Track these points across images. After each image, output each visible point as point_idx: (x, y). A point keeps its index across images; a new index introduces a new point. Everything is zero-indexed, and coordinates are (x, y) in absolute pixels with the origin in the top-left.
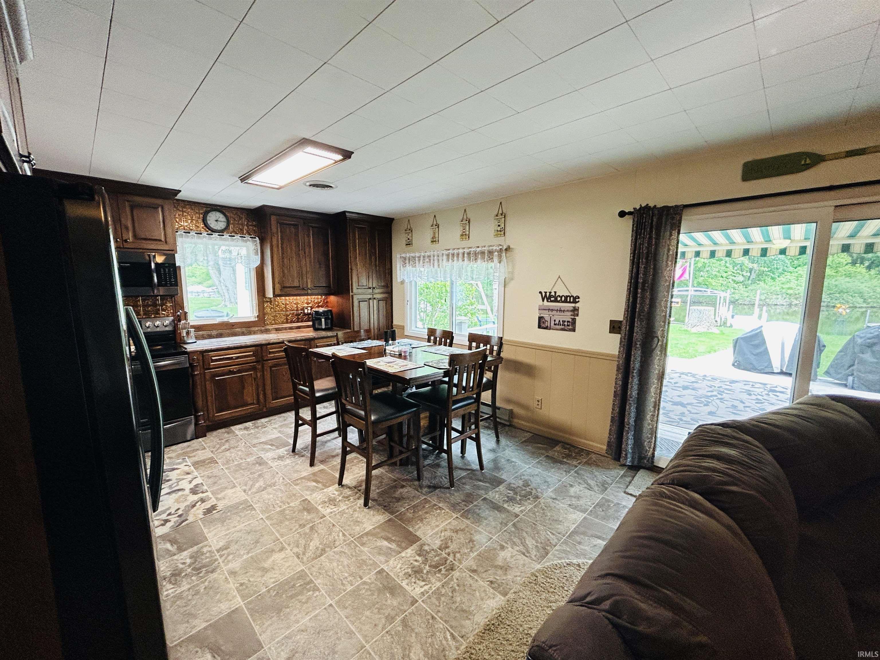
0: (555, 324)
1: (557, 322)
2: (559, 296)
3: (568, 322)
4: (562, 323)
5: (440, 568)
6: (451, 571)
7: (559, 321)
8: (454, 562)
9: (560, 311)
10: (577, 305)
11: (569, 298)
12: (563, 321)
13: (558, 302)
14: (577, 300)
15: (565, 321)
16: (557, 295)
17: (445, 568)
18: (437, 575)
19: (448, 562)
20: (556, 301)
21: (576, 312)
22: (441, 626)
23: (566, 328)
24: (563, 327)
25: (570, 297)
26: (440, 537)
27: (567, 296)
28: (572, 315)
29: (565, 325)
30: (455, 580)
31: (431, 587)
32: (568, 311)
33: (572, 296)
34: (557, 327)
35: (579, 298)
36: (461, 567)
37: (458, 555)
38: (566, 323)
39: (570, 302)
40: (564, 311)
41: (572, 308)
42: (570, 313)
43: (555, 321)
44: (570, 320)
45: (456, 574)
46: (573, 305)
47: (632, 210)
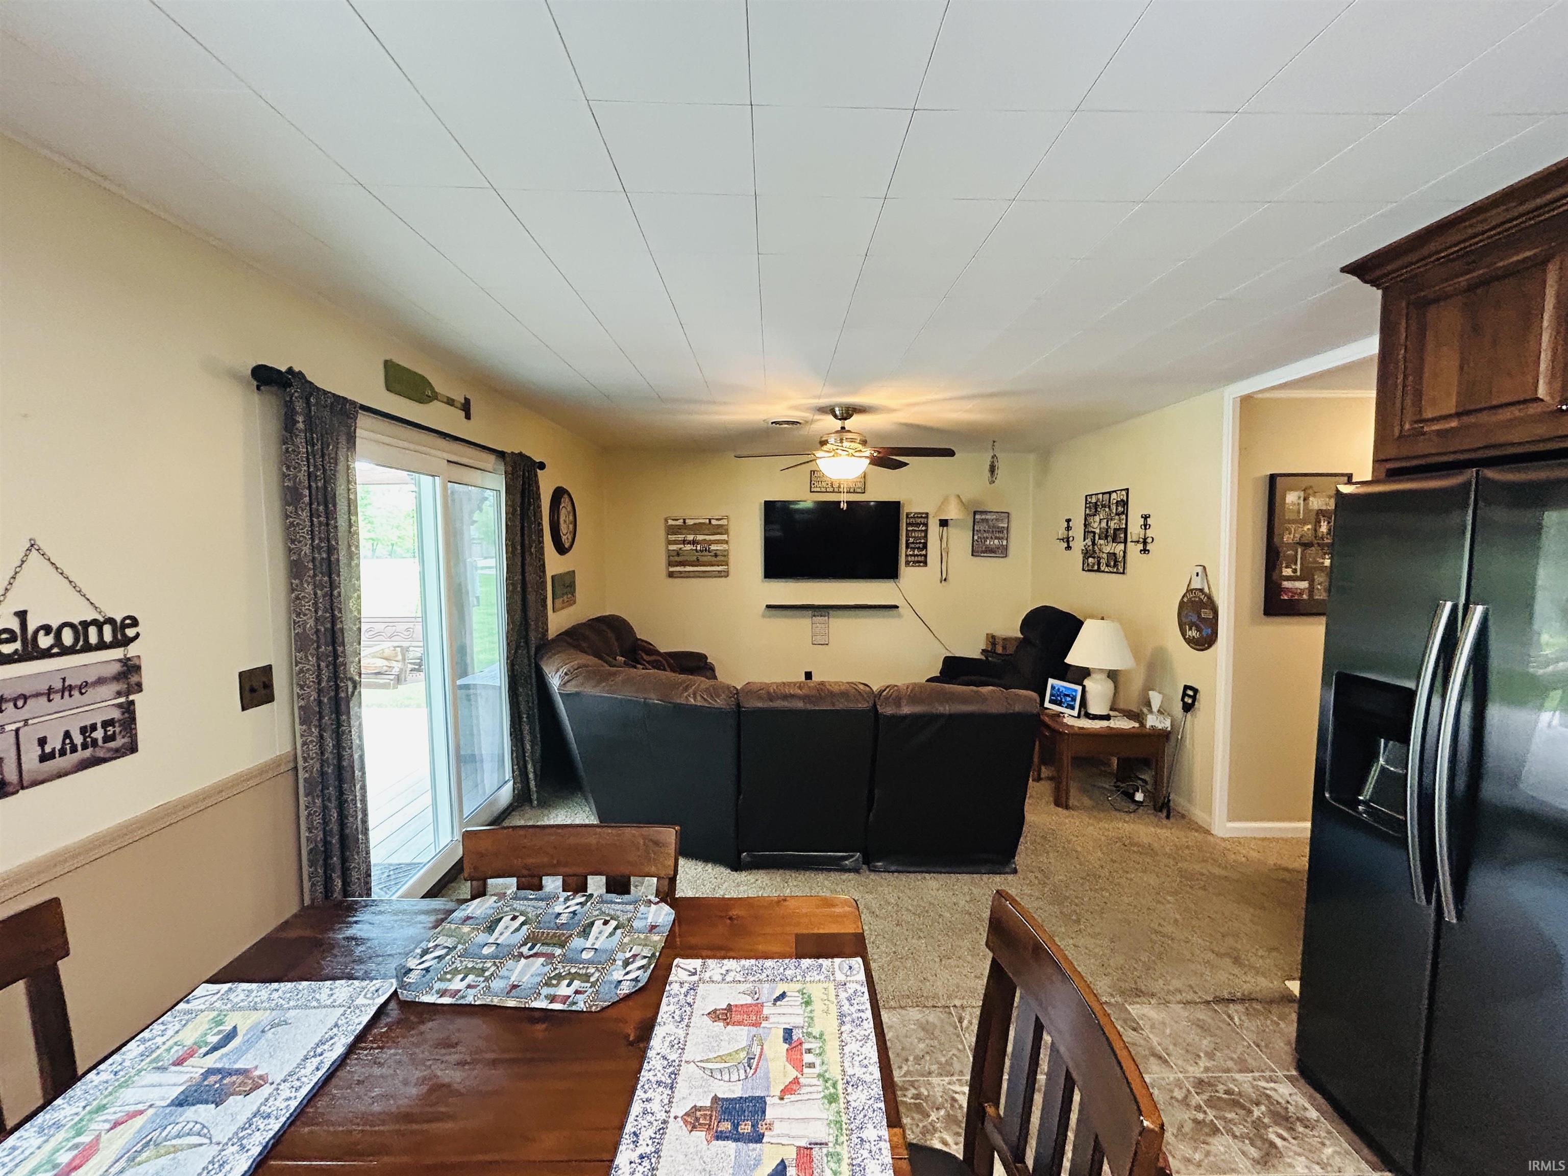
0: (44, 758)
1: (54, 743)
2: (47, 629)
3: (106, 724)
4: (78, 739)
7: (67, 735)
9: (67, 689)
10: (133, 650)
11: (93, 631)
12: (83, 730)
13: (46, 654)
14: (131, 632)
15: (94, 727)
16: (31, 628)
20: (31, 652)
21: (134, 679)
23: (101, 753)
24: (88, 753)
25: (99, 625)
27: (85, 625)
28: (119, 694)
29: (95, 742)
32: (101, 681)
33: (111, 621)
34: (60, 763)
35: (135, 623)
38: (99, 734)
39: (102, 646)
40: (82, 688)
41: (117, 668)
42: (115, 687)
43: (42, 742)
44: (116, 714)
46: (117, 653)
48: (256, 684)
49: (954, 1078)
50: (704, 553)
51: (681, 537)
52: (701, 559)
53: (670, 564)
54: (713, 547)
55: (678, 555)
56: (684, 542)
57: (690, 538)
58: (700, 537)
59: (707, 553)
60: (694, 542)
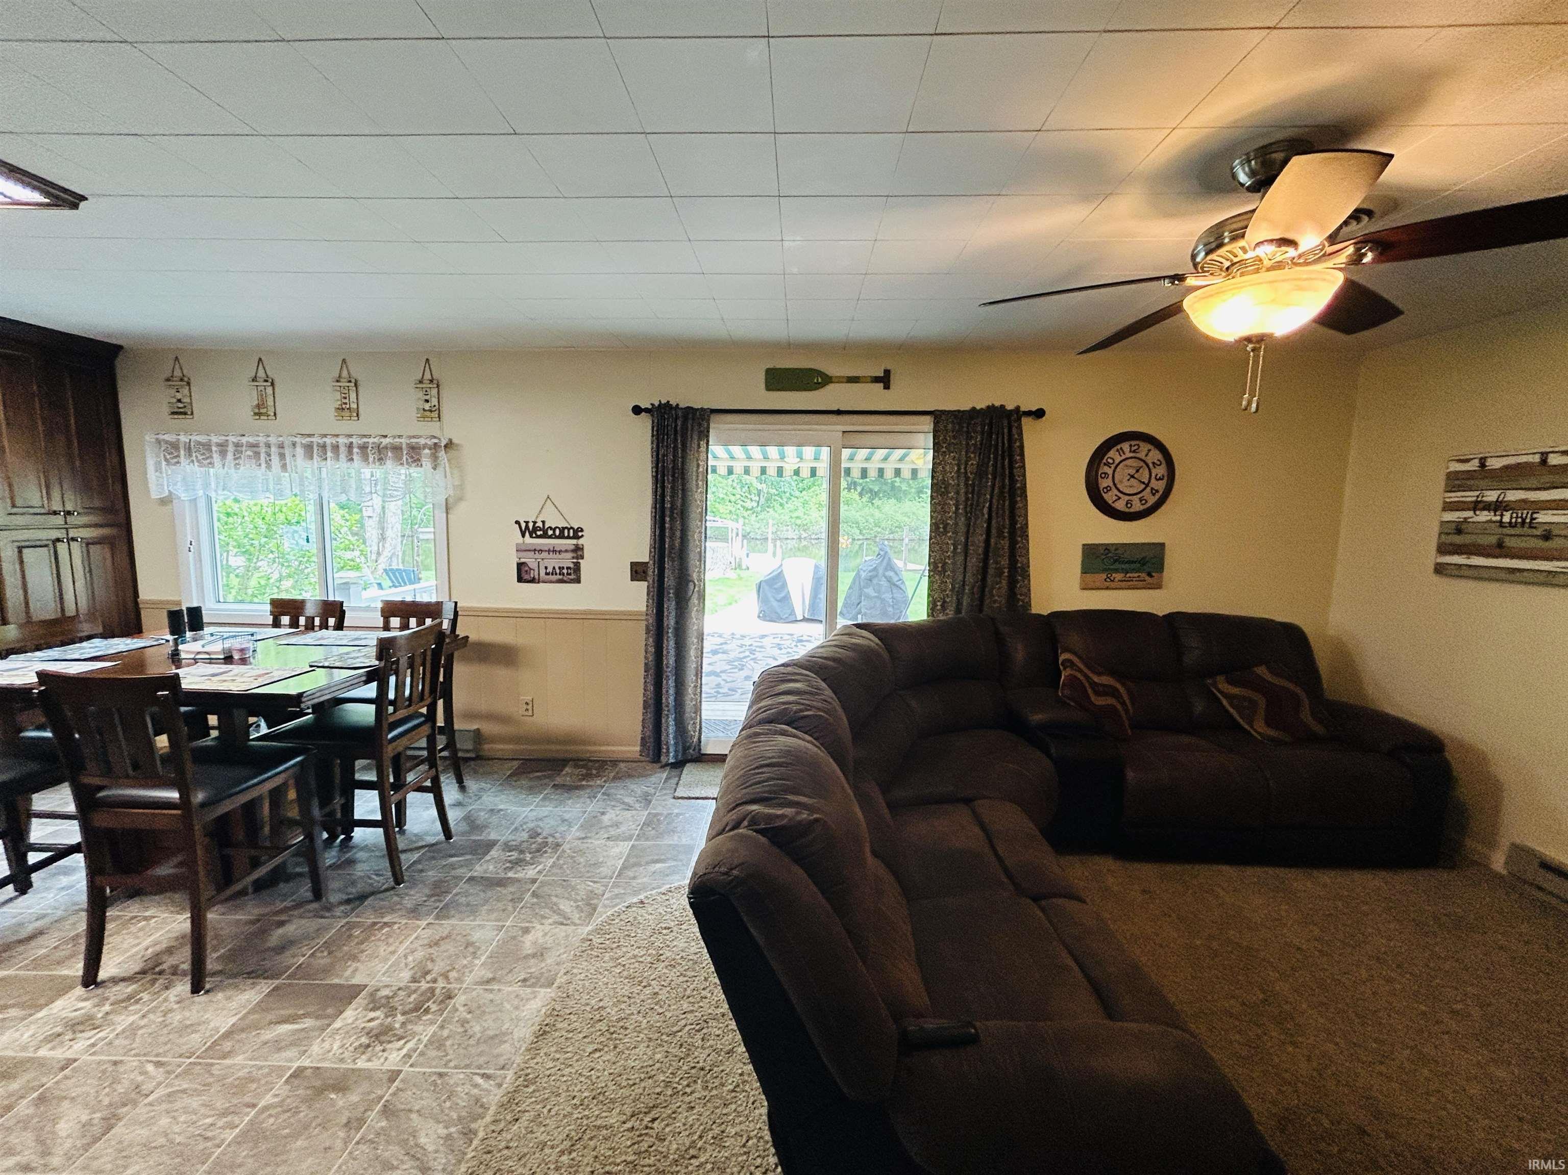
0: (547, 574)
1: (550, 570)
2: (550, 528)
3: (568, 568)
4: (558, 571)
5: (425, 1006)
6: (447, 1001)
7: (554, 568)
8: (449, 986)
9: (554, 551)
10: (581, 541)
11: (566, 531)
12: (560, 568)
13: (550, 537)
14: (580, 534)
15: (563, 568)
16: (546, 527)
17: (434, 1002)
18: (424, 1018)
19: (438, 991)
20: (545, 536)
21: (580, 553)
22: (462, 1076)
23: (565, 579)
24: (561, 577)
25: (569, 529)
26: (406, 965)
27: (564, 528)
28: (573, 558)
29: (563, 574)
30: (461, 1009)
31: (419, 1040)
32: (566, 551)
33: (572, 528)
34: (550, 577)
35: (582, 530)
36: (464, 986)
37: (453, 975)
38: (565, 571)
39: (569, 537)
40: (560, 552)
41: (573, 547)
42: (570, 555)
43: (546, 568)
44: (572, 566)
45: (460, 1000)
46: (574, 541)
47: (650, 407)
48: (640, 569)
49: (421, 1046)
50: (1518, 531)
51: (1470, 496)
52: (1510, 542)
53: (1443, 549)
54: (1544, 517)
55: (1459, 531)
56: (1477, 506)
57: (1492, 496)
58: (1513, 496)
59: (1526, 530)
60: (1498, 506)
